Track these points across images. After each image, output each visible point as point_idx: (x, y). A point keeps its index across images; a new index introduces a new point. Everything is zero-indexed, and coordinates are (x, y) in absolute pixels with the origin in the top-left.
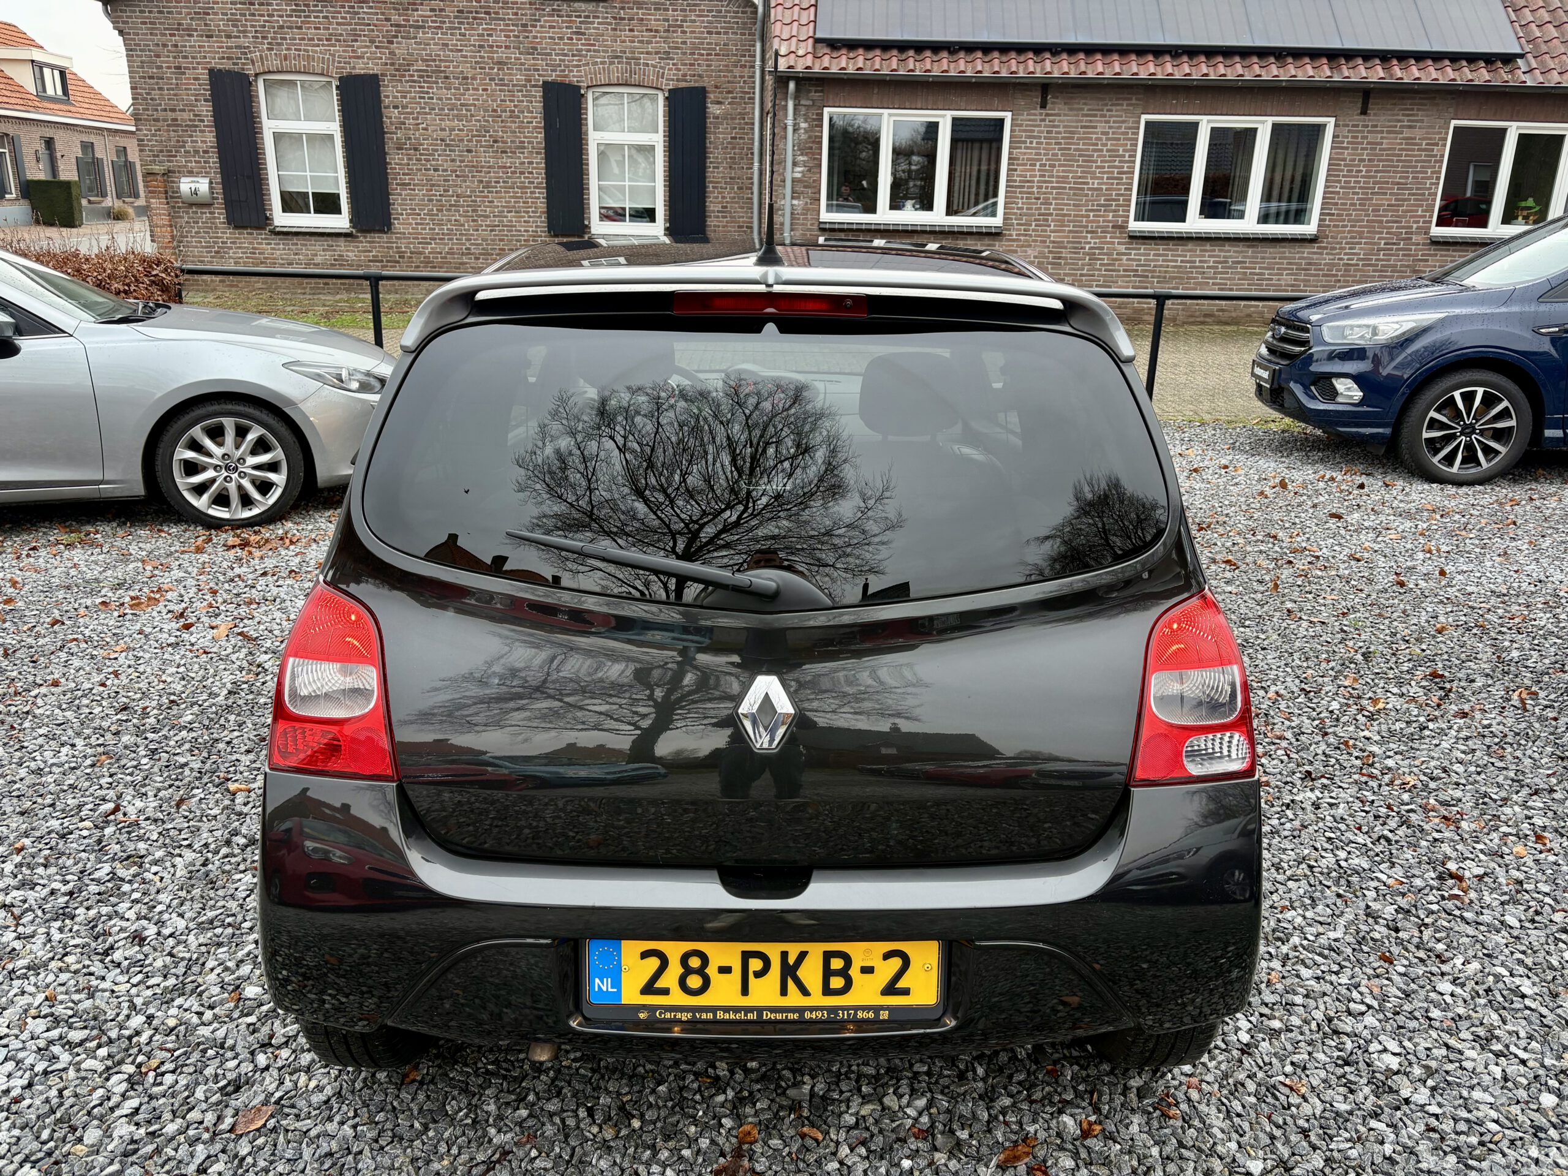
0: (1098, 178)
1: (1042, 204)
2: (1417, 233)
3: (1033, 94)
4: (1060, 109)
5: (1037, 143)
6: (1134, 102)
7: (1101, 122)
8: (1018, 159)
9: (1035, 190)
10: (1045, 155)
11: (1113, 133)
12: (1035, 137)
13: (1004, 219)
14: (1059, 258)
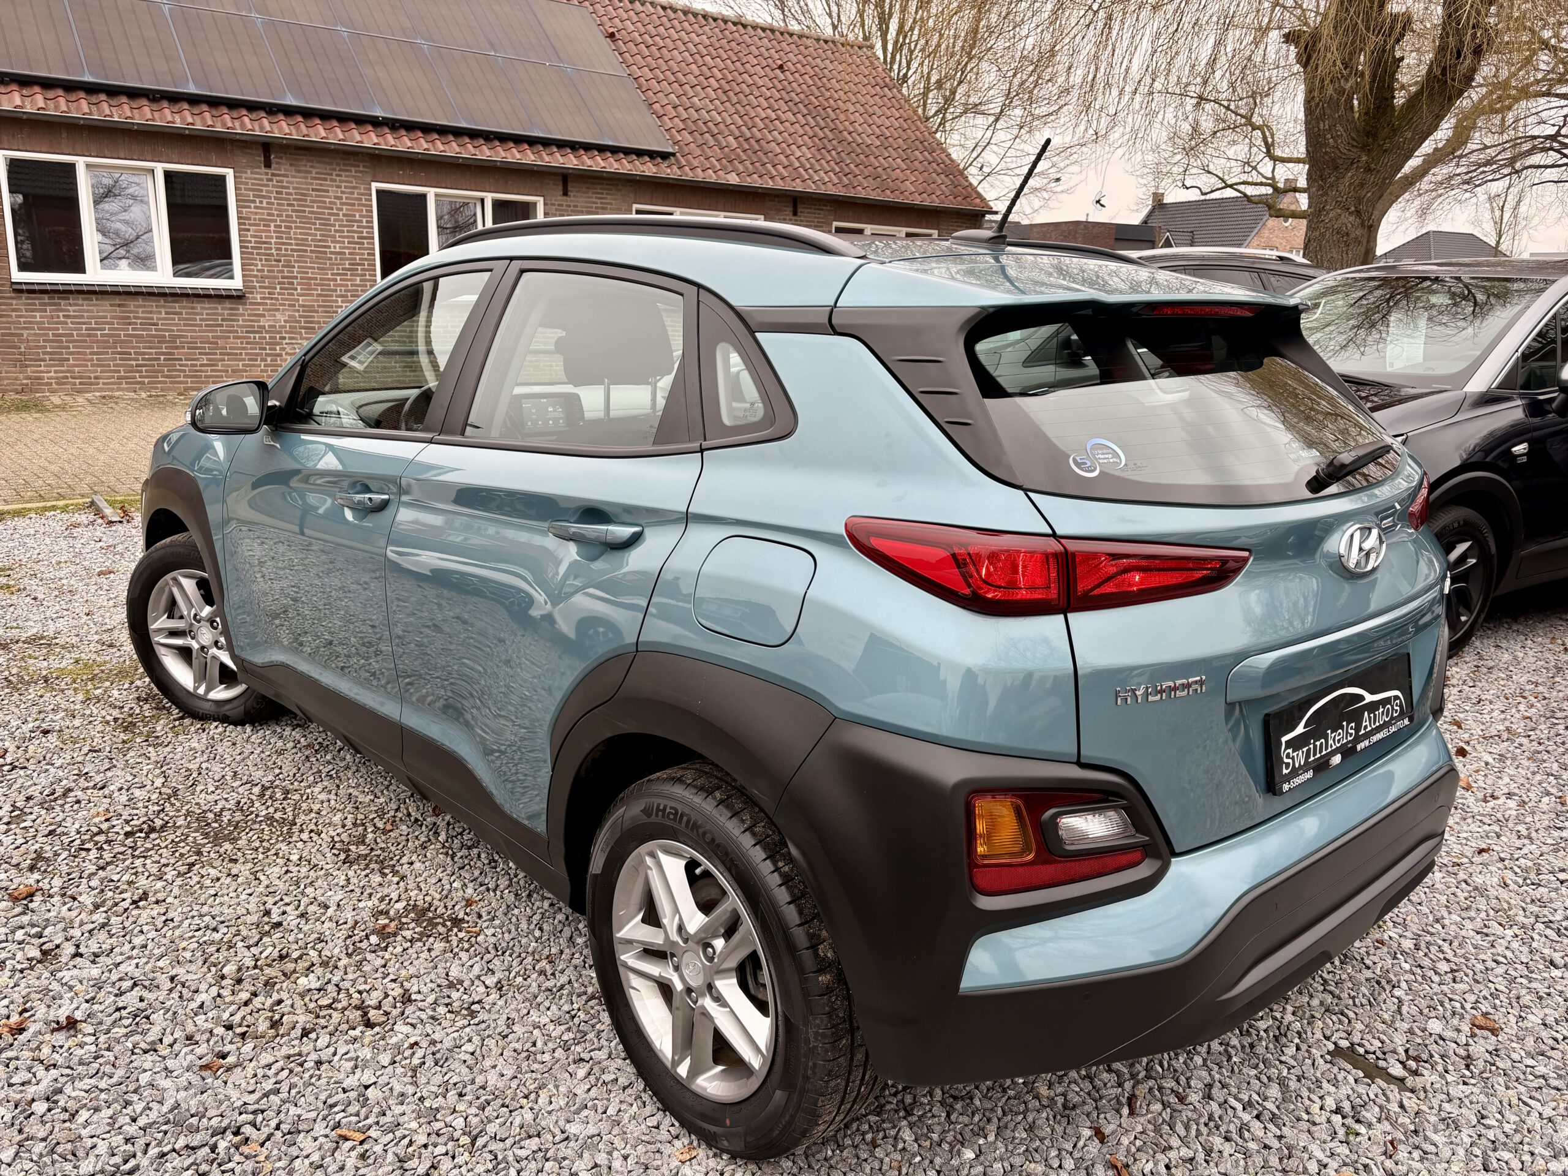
0: (339, 242)
1: (283, 266)
3: (254, 152)
4: (286, 170)
5: (268, 203)
6: (361, 169)
7: (332, 186)
8: (249, 219)
9: (273, 251)
10: (278, 215)
11: (347, 198)
12: (264, 197)
13: (244, 282)
14: (312, 322)
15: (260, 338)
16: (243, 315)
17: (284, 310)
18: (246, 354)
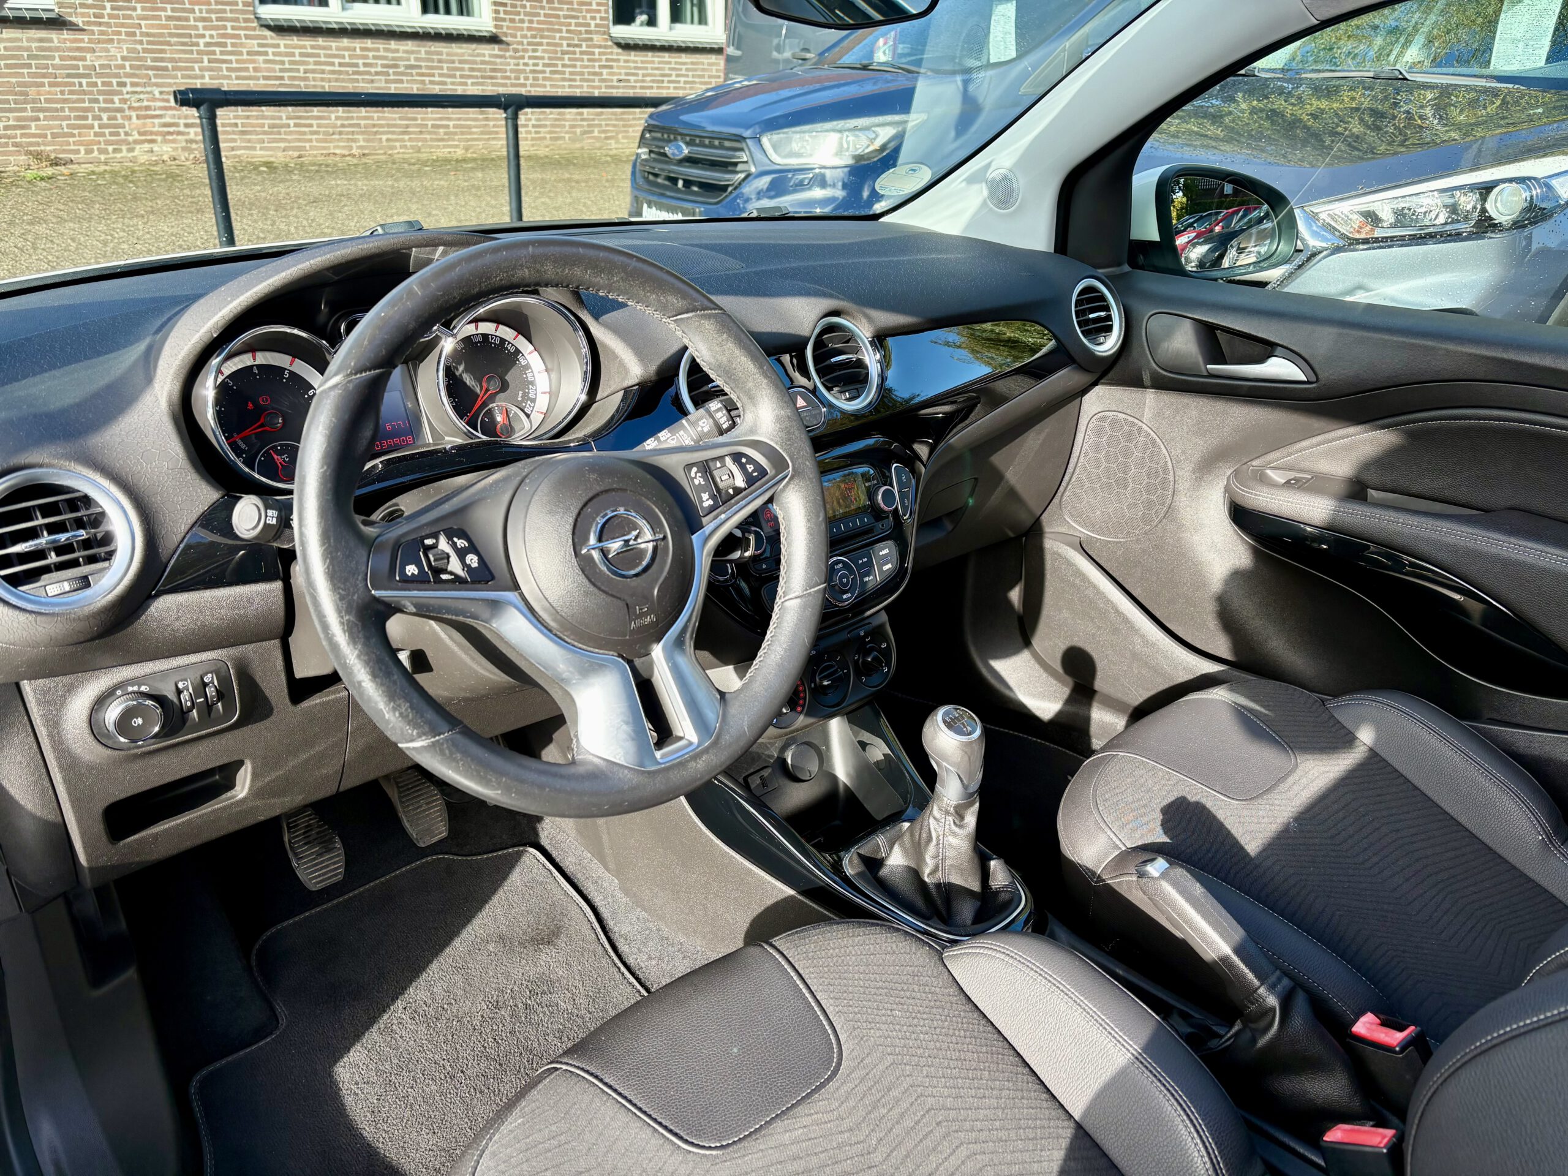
2: (597, 32)
14: (162, 60)
15: (88, 84)
16: (57, 49)
17: (119, 41)
18: (71, 109)
